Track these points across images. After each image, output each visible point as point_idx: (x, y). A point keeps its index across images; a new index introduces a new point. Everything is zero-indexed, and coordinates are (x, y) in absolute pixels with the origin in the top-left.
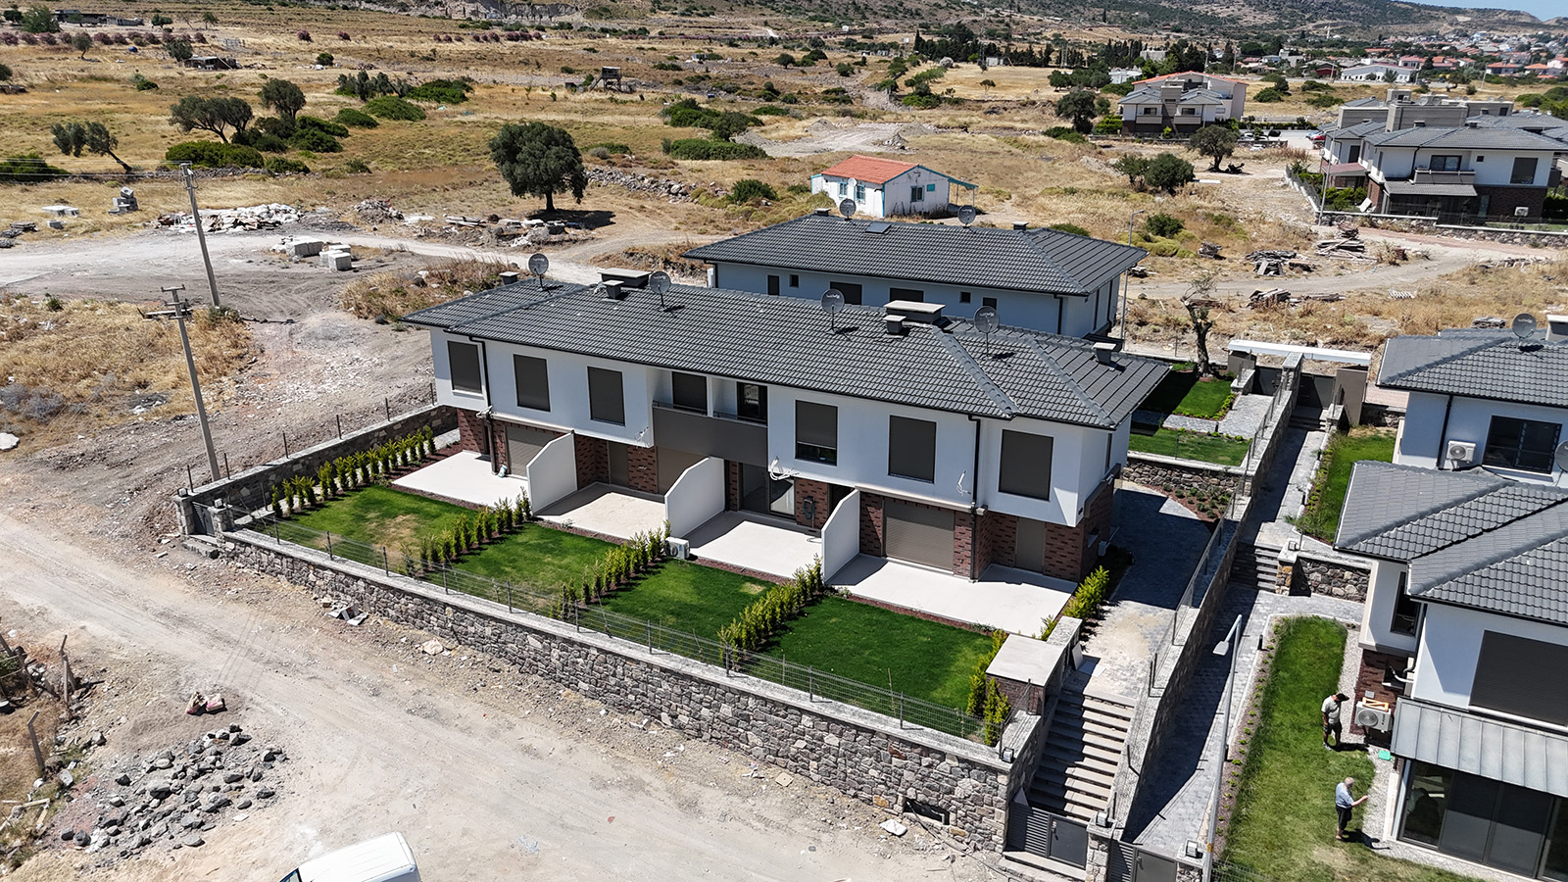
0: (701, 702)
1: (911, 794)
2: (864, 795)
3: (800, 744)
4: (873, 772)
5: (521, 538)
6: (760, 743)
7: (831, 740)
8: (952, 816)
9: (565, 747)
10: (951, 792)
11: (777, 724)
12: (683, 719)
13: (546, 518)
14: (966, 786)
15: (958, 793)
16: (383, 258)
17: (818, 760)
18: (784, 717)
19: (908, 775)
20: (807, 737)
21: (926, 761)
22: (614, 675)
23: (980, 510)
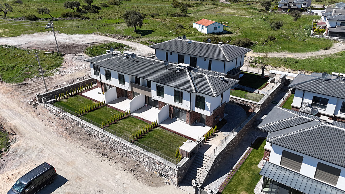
0: (124, 148)
1: (161, 172)
2: (153, 171)
3: (142, 159)
4: (154, 167)
6: (135, 158)
7: (147, 159)
8: (168, 177)
10: (167, 173)
11: (137, 155)
12: (122, 151)
13: (109, 104)
14: (170, 172)
15: (169, 173)
17: (145, 163)
18: (139, 153)
19: (160, 168)
20: (143, 158)
21: (163, 166)
22: (110, 141)
23: (191, 111)
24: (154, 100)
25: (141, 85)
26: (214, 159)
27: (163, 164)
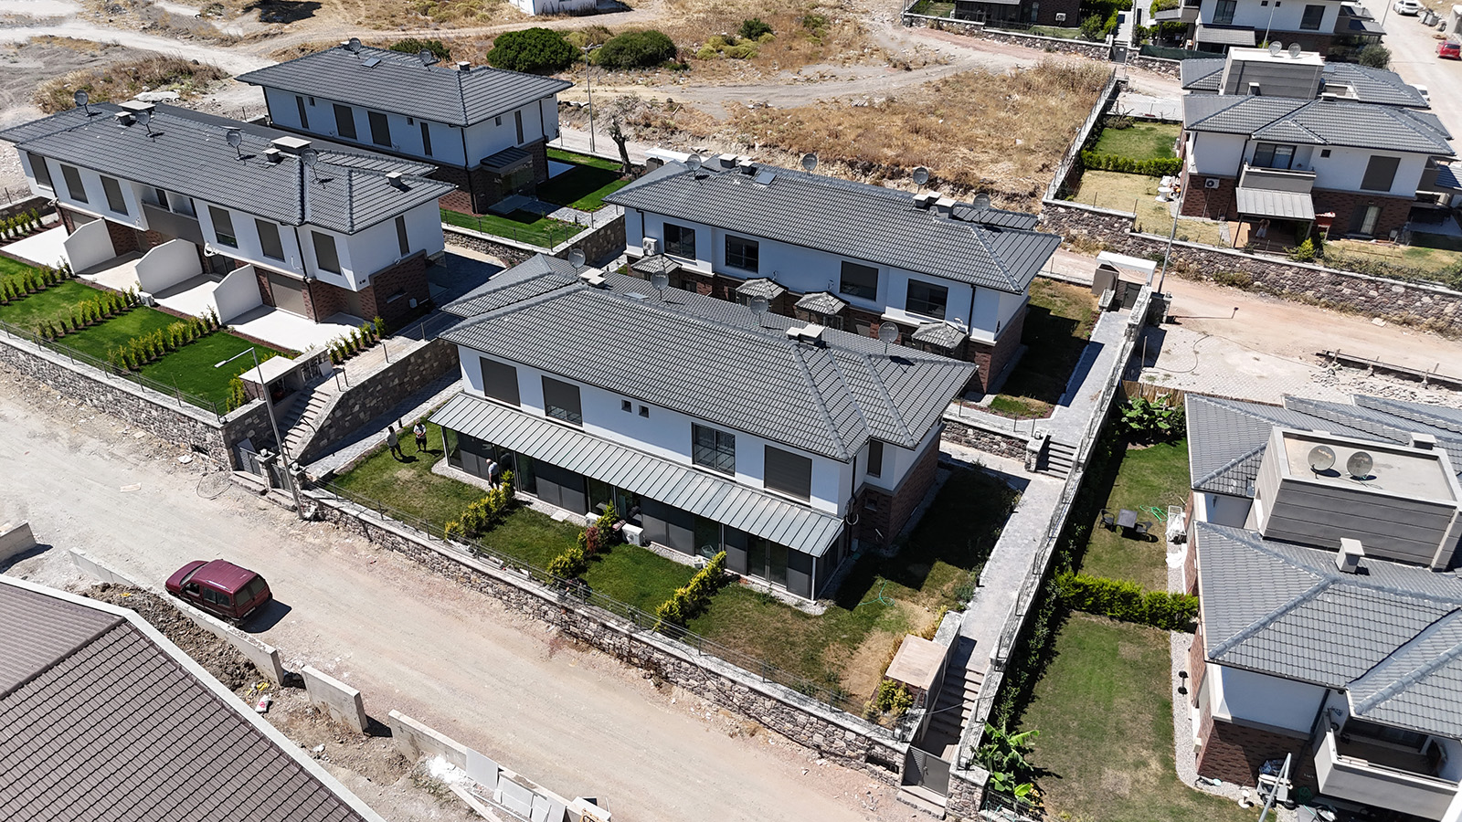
1: (192, 441)
2: (176, 443)
3: (144, 415)
4: (175, 431)
5: (57, 290)
6: (128, 415)
7: (154, 413)
8: (210, 453)
9: (24, 416)
10: (205, 440)
11: (131, 404)
12: (96, 402)
13: (82, 276)
14: (209, 436)
15: (208, 440)
16: (97, 53)
17: (153, 424)
18: (133, 400)
19: (188, 432)
20: (145, 411)
21: (191, 423)
23: (309, 280)
24: (210, 255)
25: (171, 211)
26: (337, 400)
27: (190, 419)
